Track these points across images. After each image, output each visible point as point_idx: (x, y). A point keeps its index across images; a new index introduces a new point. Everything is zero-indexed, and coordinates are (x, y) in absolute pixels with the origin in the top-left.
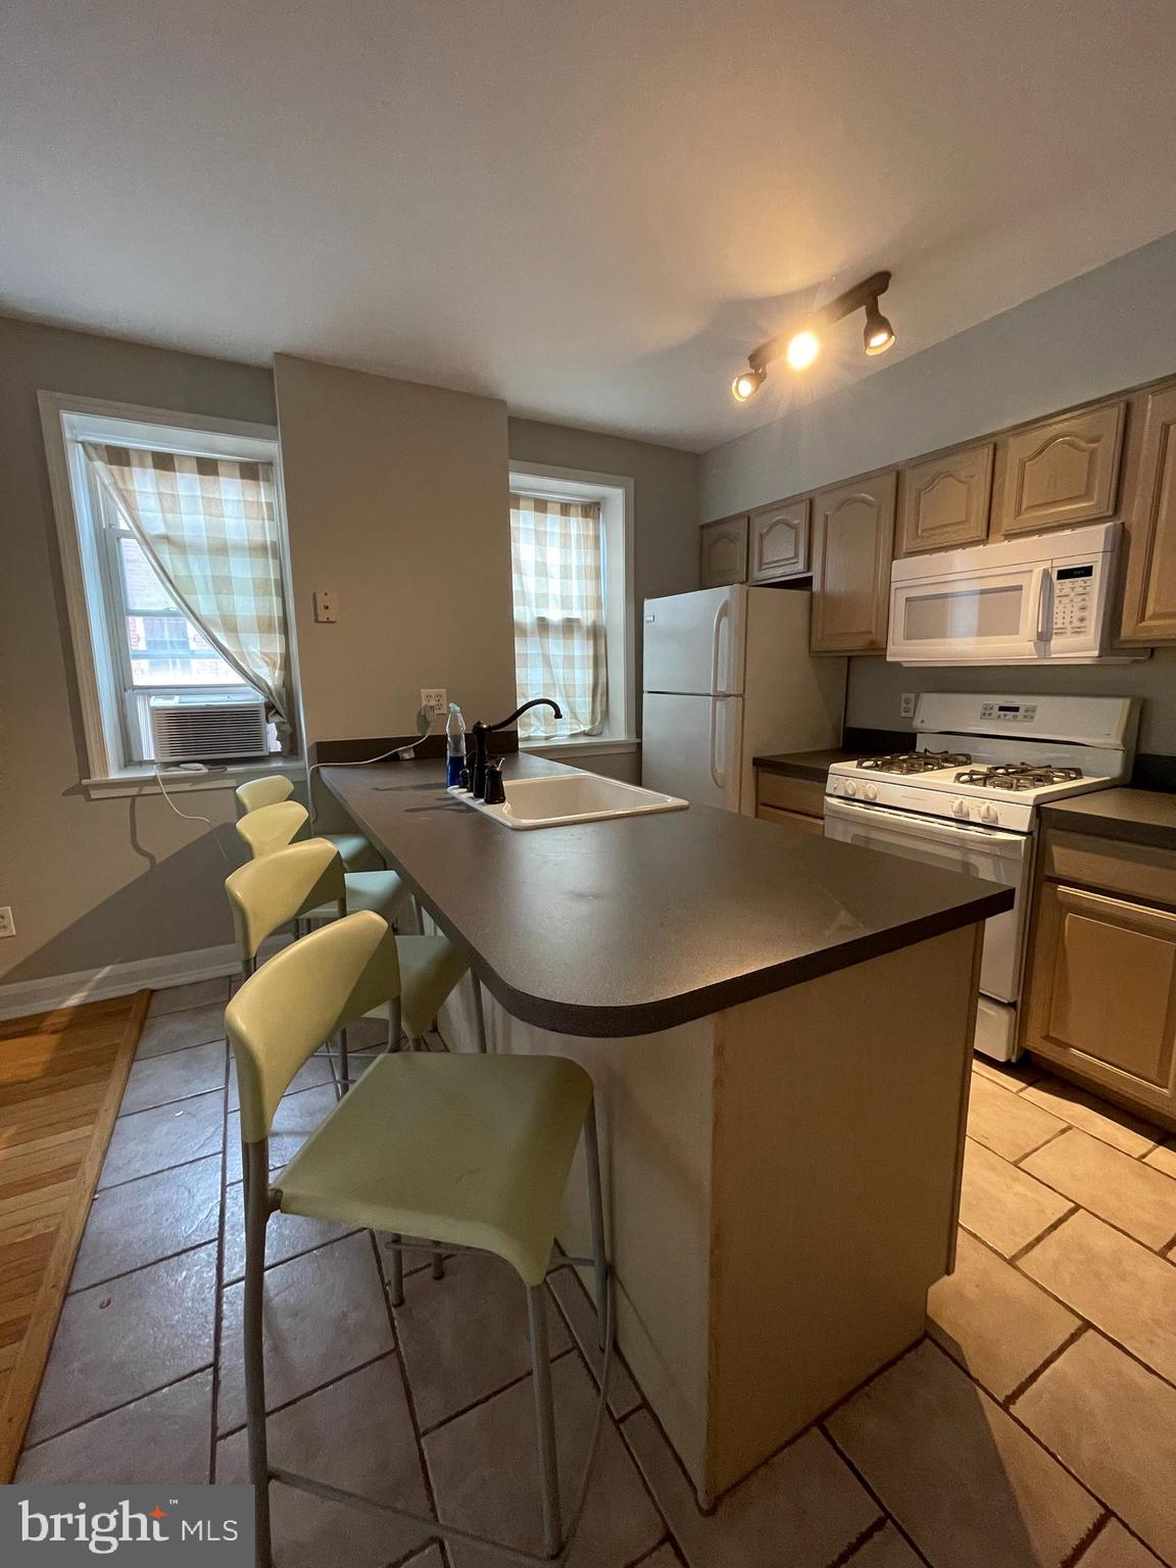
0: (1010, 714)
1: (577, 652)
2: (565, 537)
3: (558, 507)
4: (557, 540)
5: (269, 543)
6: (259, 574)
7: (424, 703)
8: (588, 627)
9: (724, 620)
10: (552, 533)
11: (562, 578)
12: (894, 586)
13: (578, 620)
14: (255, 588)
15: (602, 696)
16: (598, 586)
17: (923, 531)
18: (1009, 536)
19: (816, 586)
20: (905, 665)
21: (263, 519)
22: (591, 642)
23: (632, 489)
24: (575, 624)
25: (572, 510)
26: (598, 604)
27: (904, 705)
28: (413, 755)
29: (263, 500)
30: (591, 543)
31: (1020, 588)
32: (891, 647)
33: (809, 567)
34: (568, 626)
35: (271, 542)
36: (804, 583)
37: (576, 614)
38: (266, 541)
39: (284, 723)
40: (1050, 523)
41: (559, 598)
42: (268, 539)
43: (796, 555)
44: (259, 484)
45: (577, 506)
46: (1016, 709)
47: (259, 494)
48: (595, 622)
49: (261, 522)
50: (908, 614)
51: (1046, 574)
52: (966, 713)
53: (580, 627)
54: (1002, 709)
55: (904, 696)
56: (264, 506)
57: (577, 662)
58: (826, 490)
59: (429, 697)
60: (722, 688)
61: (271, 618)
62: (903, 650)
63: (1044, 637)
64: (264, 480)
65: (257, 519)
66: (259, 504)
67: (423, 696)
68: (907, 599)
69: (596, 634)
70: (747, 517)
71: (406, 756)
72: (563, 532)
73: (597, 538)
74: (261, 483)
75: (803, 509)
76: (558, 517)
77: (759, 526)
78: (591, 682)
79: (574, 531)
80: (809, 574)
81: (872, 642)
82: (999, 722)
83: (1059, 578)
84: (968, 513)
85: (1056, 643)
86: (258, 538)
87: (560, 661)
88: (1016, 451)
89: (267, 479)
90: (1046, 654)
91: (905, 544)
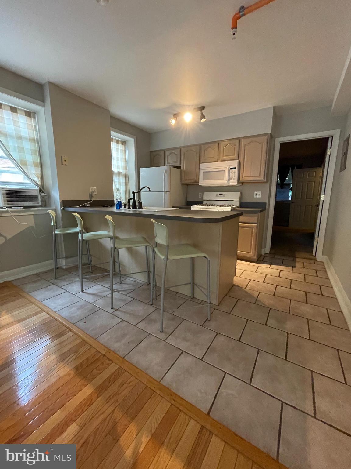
0: (221, 195)
1: (121, 181)
2: (118, 149)
3: (116, 141)
4: (116, 150)
5: (35, 139)
6: (33, 148)
7: (91, 191)
8: (124, 174)
9: (166, 174)
10: (115, 148)
11: (117, 160)
12: (200, 169)
13: (121, 172)
14: (31, 152)
15: (128, 193)
16: (126, 164)
17: (206, 158)
18: (222, 161)
19: (182, 168)
20: (202, 186)
21: (33, 131)
22: (125, 179)
23: (136, 139)
24: (121, 173)
25: (119, 142)
26: (126, 168)
27: (199, 195)
28: (89, 205)
29: (33, 124)
30: (124, 151)
31: (224, 171)
32: (200, 183)
33: (180, 164)
34: (119, 174)
35: (36, 138)
36: (179, 167)
37: (121, 171)
38: (34, 138)
39: (46, 195)
40: (229, 159)
41: (116, 165)
42: (35, 137)
43: (177, 161)
44: (31, 119)
45: (120, 141)
46: (222, 195)
47: (31, 122)
48: (125, 173)
49: (32, 131)
50: (204, 175)
51: (229, 169)
52: (213, 196)
53: (122, 174)
54: (220, 195)
55: (199, 193)
56: (33, 126)
57: (121, 184)
58: (184, 147)
59: (92, 189)
60: (166, 190)
61: (37, 162)
62: (202, 183)
63: (229, 180)
64: (33, 118)
65: (31, 130)
66: (32, 125)
67: (91, 189)
68: (203, 172)
69: (126, 176)
70: (164, 151)
71: (88, 206)
72: (117, 148)
73: (125, 151)
74: (32, 119)
75: (179, 150)
76: (116, 143)
77: (167, 153)
78: (125, 189)
79: (120, 148)
80: (180, 165)
81: (196, 181)
82: (219, 197)
83: (231, 169)
84: (214, 156)
85: (230, 181)
86: (32, 136)
87: (117, 183)
88: (223, 144)
89: (34, 118)
90: (229, 184)
91: (202, 160)
